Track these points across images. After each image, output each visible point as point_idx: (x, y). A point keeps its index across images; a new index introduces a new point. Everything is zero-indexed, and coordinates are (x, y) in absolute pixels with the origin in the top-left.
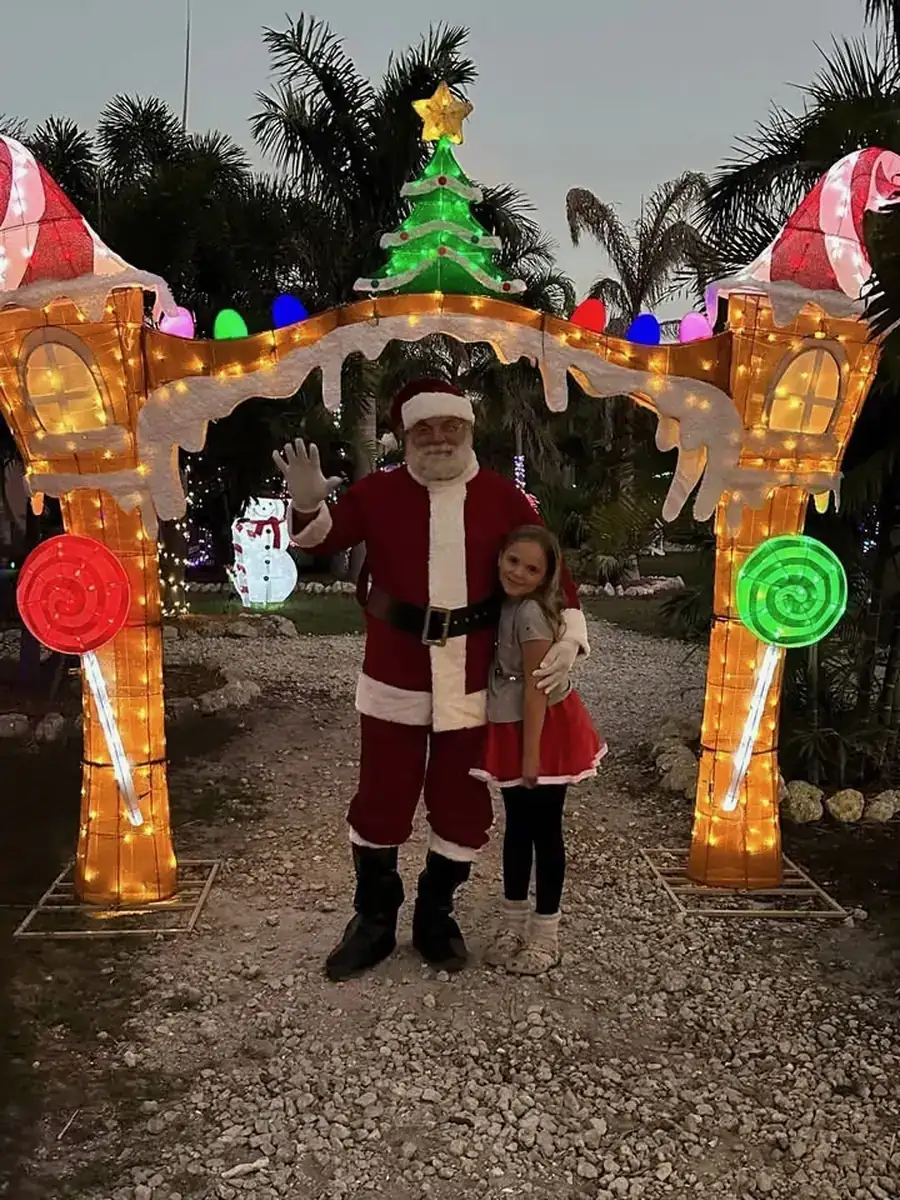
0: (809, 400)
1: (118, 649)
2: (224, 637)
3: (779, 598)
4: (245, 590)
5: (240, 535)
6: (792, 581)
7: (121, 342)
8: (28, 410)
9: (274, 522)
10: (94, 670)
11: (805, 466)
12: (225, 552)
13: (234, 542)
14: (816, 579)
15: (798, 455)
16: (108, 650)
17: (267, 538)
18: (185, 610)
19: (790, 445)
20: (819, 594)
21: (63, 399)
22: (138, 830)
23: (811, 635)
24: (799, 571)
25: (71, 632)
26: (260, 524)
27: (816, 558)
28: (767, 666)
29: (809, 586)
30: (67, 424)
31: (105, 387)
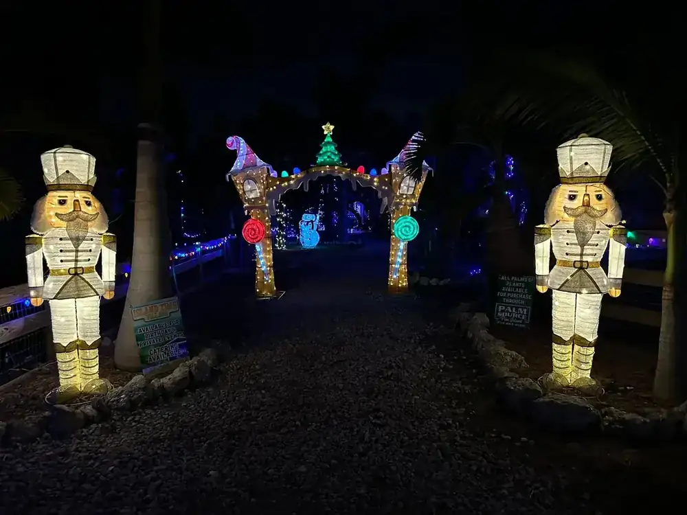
0: (408, 187)
1: (263, 242)
3: (403, 230)
5: (302, 225)
6: (406, 226)
7: (262, 178)
8: (244, 193)
9: (312, 221)
10: (258, 248)
11: (408, 201)
12: (298, 231)
14: (412, 227)
15: (406, 198)
16: (260, 243)
17: (310, 225)
19: (404, 196)
20: (412, 229)
21: (251, 191)
22: (268, 281)
23: (411, 238)
24: (407, 224)
25: (253, 239)
26: (308, 222)
27: (412, 222)
28: (402, 245)
29: (409, 227)
30: (252, 196)
31: (259, 188)
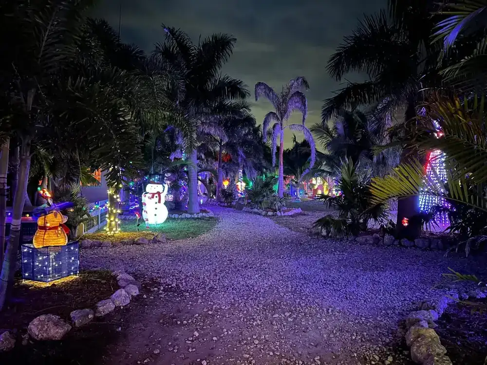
2: (133, 245)
4: (147, 220)
13: (143, 201)
18: (117, 232)
